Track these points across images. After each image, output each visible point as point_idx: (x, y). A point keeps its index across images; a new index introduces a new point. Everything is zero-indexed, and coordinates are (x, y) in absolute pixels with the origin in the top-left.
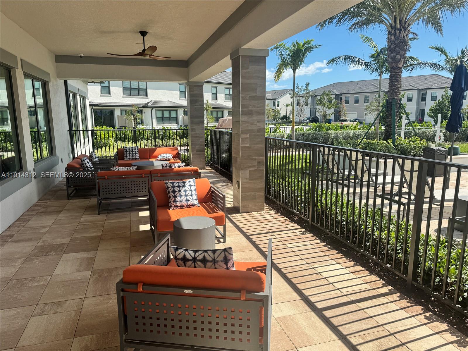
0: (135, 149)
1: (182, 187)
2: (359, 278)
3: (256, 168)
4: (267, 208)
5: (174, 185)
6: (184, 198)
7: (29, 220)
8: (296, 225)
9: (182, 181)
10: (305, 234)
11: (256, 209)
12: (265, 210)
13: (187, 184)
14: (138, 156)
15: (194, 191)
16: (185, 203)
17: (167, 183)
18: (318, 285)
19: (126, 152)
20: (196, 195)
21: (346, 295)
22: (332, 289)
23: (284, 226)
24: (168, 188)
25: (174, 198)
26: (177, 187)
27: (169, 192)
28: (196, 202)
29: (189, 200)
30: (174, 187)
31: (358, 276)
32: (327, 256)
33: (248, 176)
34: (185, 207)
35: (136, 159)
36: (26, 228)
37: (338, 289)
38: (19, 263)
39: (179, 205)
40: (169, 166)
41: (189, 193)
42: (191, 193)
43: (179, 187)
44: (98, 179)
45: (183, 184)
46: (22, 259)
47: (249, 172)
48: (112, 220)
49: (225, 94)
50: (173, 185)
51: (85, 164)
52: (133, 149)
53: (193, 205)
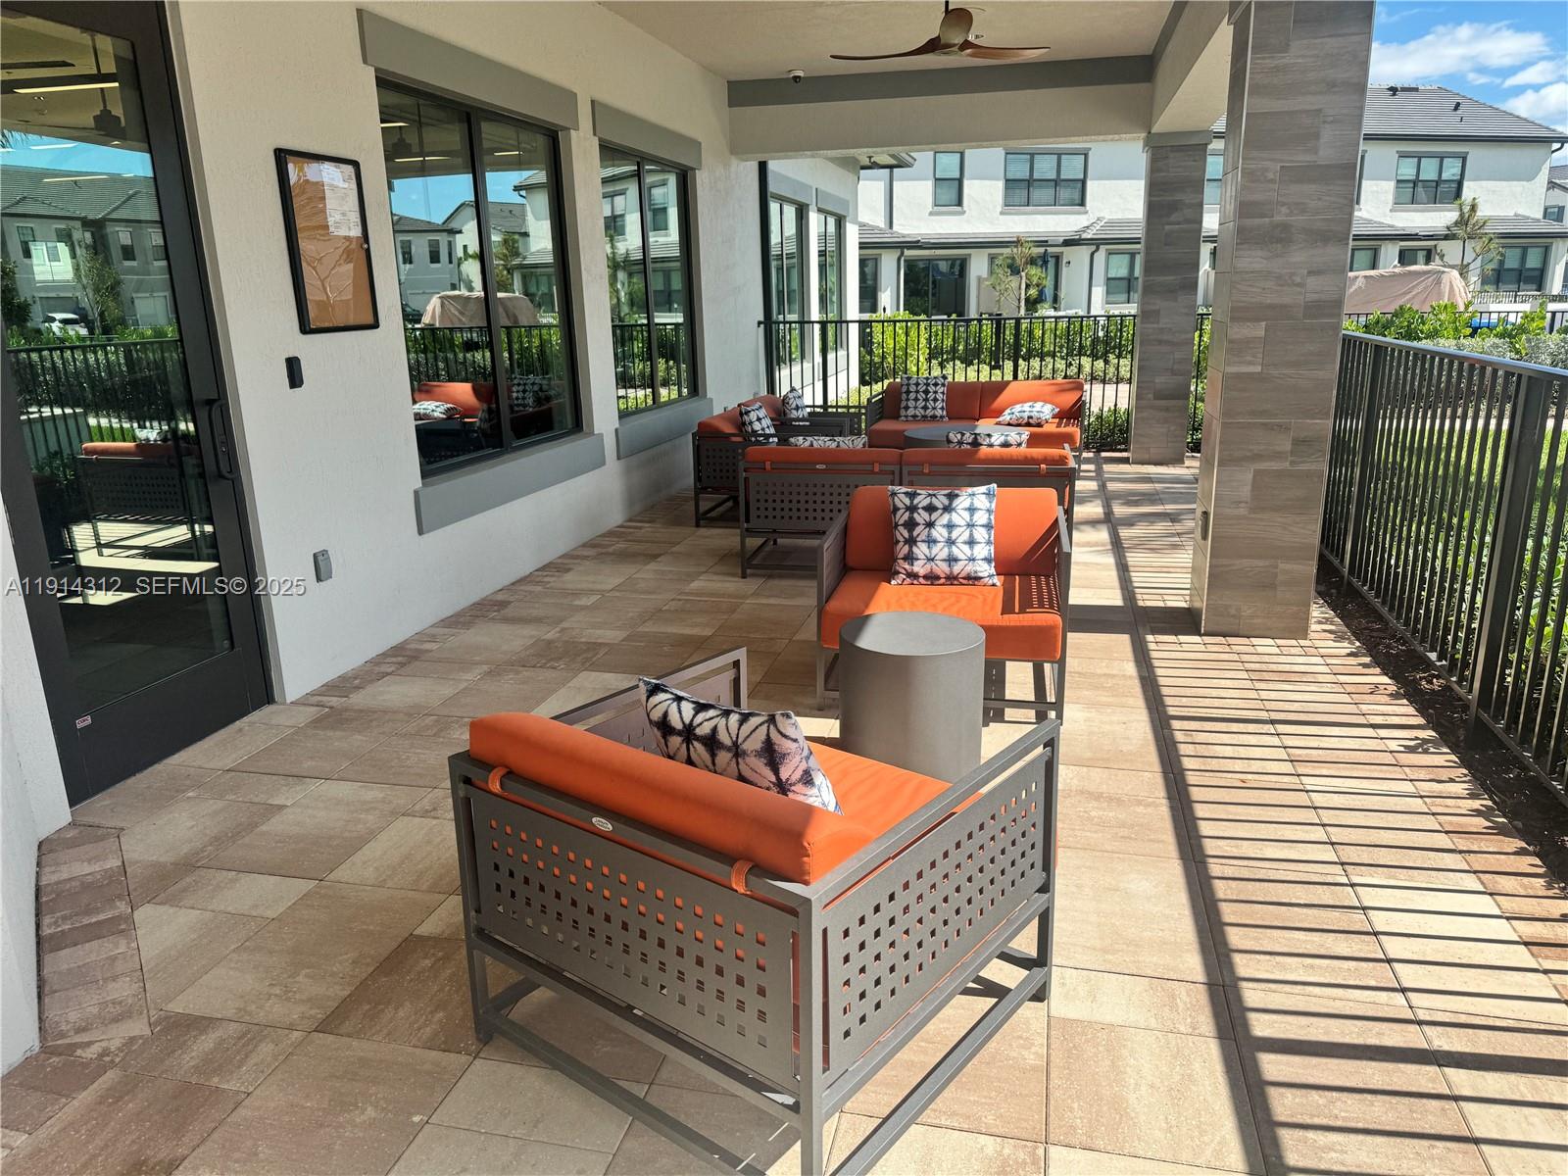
0: (936, 385)
1: (940, 511)
2: (1546, 972)
3: (1286, 465)
4: (1330, 632)
5: (915, 502)
6: (940, 551)
7: (568, 570)
8: (1411, 710)
9: (946, 492)
10: (1426, 752)
11: (1270, 629)
12: (1312, 635)
13: (962, 502)
14: (942, 408)
15: (983, 531)
16: (944, 567)
17: (894, 494)
18: (1323, 952)
19: (908, 392)
20: (989, 542)
21: (1420, 1023)
22: (1373, 983)
23: (1352, 709)
24: (896, 509)
25: (907, 546)
26: (923, 508)
27: (897, 525)
28: (985, 570)
29: (956, 560)
30: (912, 509)
31: (1548, 965)
32: (1461, 852)
33: (1246, 492)
34: (942, 581)
35: (934, 417)
36: (551, 588)
37: (1403, 990)
38: (471, 676)
39: (922, 572)
40: (970, 441)
41: (961, 534)
42: (971, 535)
43: (930, 509)
44: (745, 471)
45: (946, 502)
46: (485, 668)
47: (1251, 476)
48: (769, 597)
49: (1398, 181)
50: (912, 503)
51: (751, 423)
52: (928, 385)
53: (973, 579)
